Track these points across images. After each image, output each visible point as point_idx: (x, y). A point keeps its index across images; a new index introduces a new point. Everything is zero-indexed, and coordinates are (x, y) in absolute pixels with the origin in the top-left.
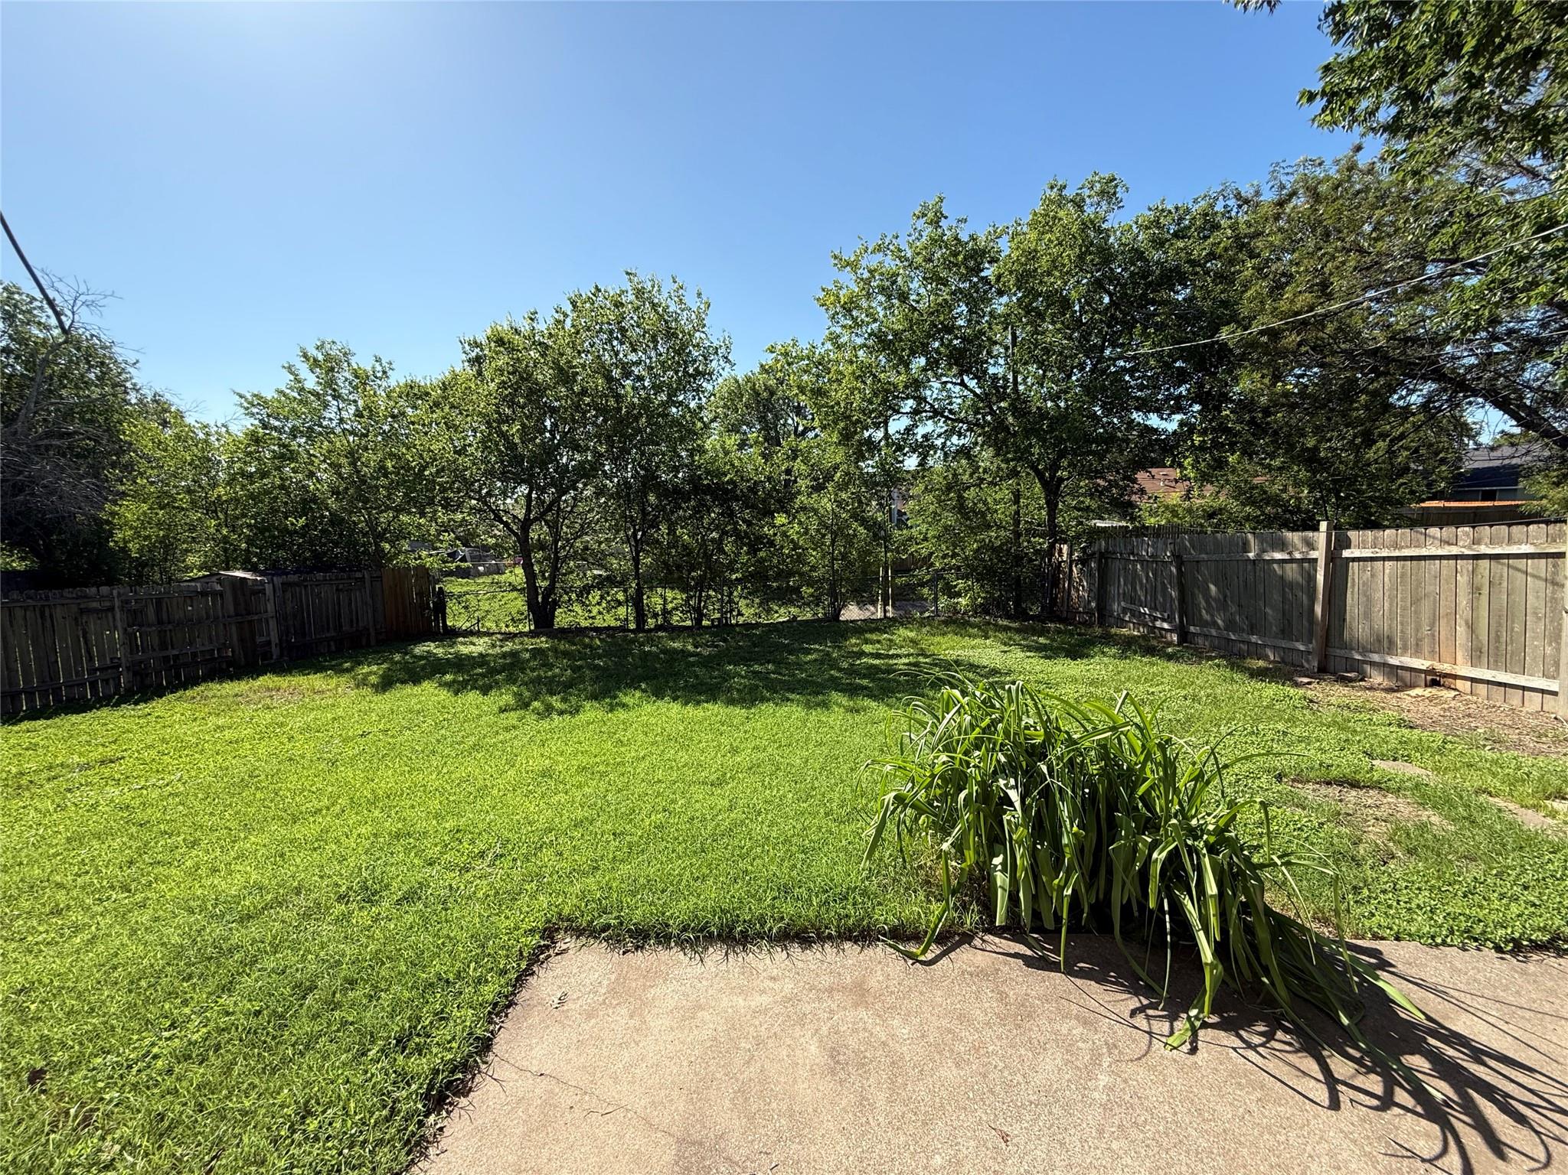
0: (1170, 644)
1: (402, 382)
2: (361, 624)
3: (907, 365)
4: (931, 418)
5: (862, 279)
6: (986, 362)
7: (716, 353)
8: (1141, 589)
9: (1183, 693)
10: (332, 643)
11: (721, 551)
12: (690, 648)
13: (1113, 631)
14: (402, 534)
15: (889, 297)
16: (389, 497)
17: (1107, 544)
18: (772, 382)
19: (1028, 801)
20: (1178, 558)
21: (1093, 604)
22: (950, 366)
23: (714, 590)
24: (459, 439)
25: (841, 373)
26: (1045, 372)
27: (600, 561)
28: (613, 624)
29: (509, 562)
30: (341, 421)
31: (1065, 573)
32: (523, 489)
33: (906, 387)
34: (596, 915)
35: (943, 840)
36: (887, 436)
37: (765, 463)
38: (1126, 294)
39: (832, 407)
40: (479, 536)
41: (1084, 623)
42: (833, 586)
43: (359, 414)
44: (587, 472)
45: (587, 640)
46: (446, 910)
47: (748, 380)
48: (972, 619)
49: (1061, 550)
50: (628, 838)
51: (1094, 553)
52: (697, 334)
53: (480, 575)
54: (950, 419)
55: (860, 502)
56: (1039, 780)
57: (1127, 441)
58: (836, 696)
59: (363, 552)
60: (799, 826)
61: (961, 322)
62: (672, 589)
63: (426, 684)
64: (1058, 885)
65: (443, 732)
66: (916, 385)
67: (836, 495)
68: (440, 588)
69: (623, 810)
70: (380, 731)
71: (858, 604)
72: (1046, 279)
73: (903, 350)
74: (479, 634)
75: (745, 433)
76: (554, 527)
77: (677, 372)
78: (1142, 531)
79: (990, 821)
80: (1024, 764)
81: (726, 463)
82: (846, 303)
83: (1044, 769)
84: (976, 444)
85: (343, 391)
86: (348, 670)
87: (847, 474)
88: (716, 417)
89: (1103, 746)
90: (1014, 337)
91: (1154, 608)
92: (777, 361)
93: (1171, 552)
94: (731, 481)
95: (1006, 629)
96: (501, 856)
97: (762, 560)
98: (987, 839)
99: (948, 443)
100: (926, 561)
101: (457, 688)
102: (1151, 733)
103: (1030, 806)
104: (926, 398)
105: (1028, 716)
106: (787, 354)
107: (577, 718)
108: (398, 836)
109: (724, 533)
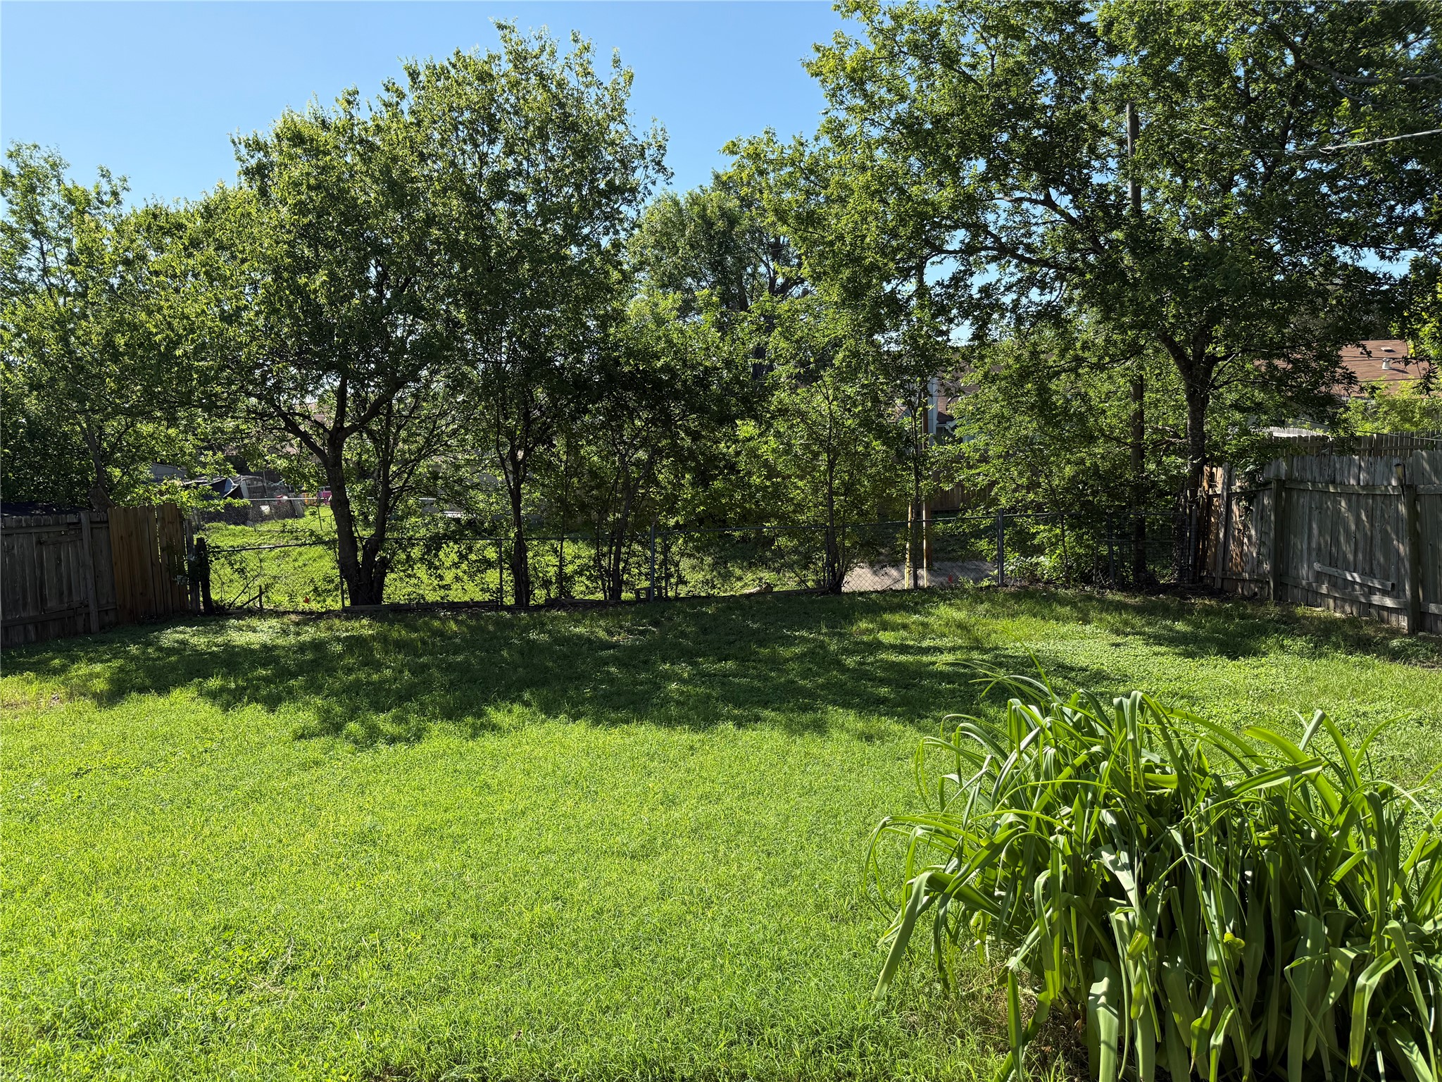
0: (1395, 633)
1: (141, 207)
2: (76, 598)
3: (955, 171)
4: (994, 259)
5: (881, 31)
6: (1088, 165)
7: (642, 156)
8: (1348, 541)
9: (1416, 714)
10: (31, 628)
11: (651, 480)
12: (602, 634)
13: (1300, 611)
14: (137, 454)
15: (926, 60)
16: (118, 393)
17: (1291, 466)
18: (733, 203)
19: (1150, 890)
20: (1409, 489)
21: (1267, 567)
22: (1027, 172)
23: (640, 543)
24: (229, 299)
25: (845, 186)
26: (1185, 181)
27: (458, 498)
28: (479, 597)
29: (311, 497)
30: (46, 271)
31: (1219, 515)
32: (332, 382)
33: (953, 208)
34: (443, 1064)
35: (1009, 953)
36: (922, 290)
37: (722, 339)
38: (1323, 50)
39: (831, 244)
40: (261, 456)
41: (1252, 598)
42: (830, 535)
43: (72, 260)
44: (431, 351)
45: (436, 623)
46: (207, 1053)
47: (695, 201)
48: (1061, 591)
49: (1212, 475)
50: (496, 942)
51: (1267, 483)
52: (612, 126)
53: (264, 518)
54: (1029, 261)
55: (876, 400)
56: (1168, 855)
57: (1324, 294)
58: (836, 714)
59: (79, 483)
60: (773, 926)
61: (1045, 100)
62: (575, 541)
63: (177, 694)
64: (1201, 1029)
65: (203, 770)
66: (970, 204)
67: (837, 389)
68: (200, 540)
69: (489, 897)
70: (105, 767)
71: (872, 565)
72: (1186, 26)
73: (950, 146)
74: (261, 613)
75: (690, 290)
76: (383, 443)
77: (578, 187)
78: (1350, 445)
79: (1087, 921)
80: (1144, 828)
81: (659, 338)
82: (854, 70)
83: (1178, 837)
84: (1070, 301)
85: (50, 224)
86: (56, 672)
87: (855, 354)
88: (641, 263)
89: (1276, 800)
90: (1135, 121)
91: (1368, 573)
92: (741, 167)
93: (1399, 480)
94: (667, 368)
95: (1119, 607)
96: (294, 969)
97: (716, 496)
98: (1081, 953)
99: (1024, 301)
100: (984, 496)
101: (228, 700)
102: (1359, 779)
103: (1154, 898)
104: (986, 226)
105: (1152, 750)
106: (758, 155)
107: (418, 747)
108: (132, 936)
109: (656, 453)
